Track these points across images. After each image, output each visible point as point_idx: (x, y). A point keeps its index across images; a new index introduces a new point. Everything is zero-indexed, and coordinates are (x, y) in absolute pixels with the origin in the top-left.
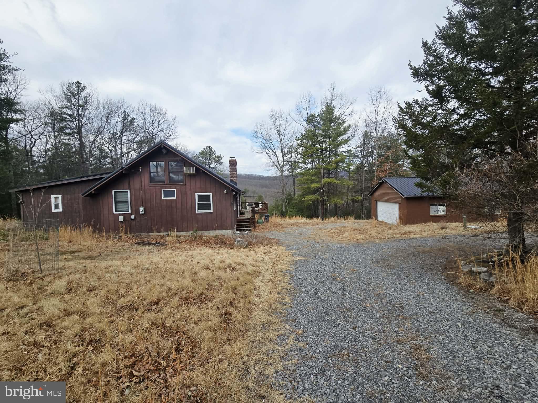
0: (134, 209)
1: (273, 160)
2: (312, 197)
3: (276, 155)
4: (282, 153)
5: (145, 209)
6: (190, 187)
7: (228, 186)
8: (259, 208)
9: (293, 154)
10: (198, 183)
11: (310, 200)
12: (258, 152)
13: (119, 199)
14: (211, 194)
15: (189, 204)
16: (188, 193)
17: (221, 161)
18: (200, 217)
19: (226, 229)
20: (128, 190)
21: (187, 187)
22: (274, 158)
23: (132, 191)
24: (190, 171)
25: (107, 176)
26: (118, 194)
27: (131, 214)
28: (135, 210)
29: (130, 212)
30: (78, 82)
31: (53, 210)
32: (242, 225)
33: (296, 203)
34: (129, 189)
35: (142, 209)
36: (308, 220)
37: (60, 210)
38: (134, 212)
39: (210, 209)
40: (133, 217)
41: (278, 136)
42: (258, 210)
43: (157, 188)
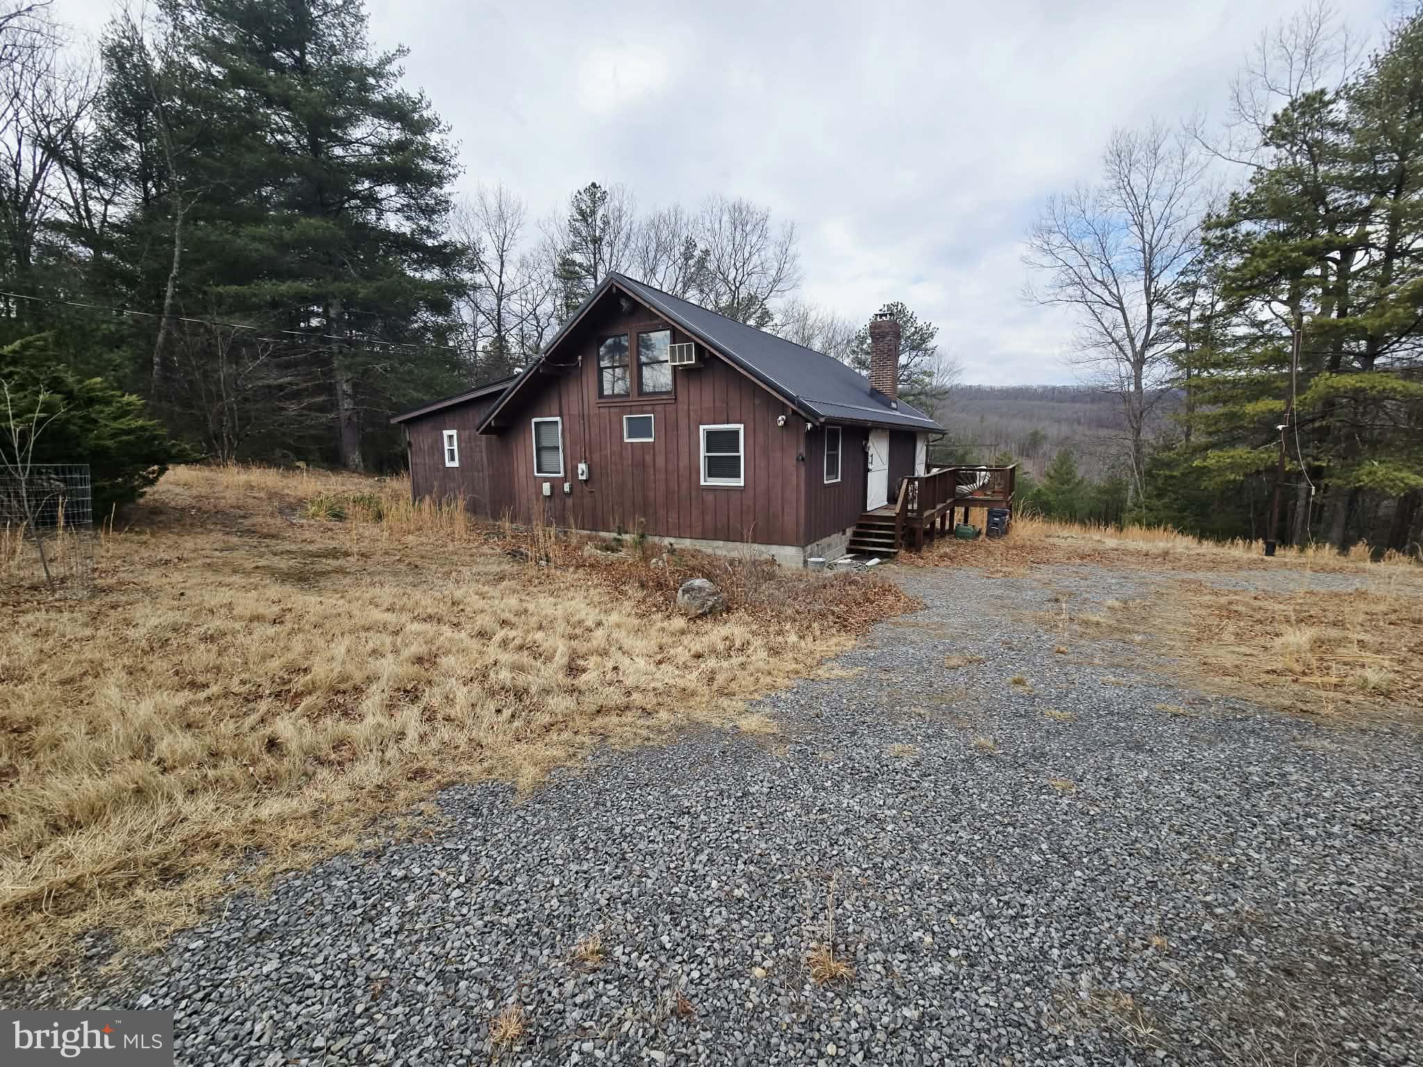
0: (569, 467)
1: (1106, 325)
2: (1241, 452)
3: (1121, 304)
4: (1147, 290)
5: (589, 468)
6: (686, 407)
7: (781, 398)
8: (979, 483)
9: (1200, 292)
10: (704, 395)
11: (1233, 467)
12: (1049, 299)
13: (545, 443)
14: (742, 426)
15: (684, 462)
16: (683, 423)
17: (931, 344)
18: (710, 498)
19: (783, 542)
20: (558, 419)
21: (680, 406)
22: (1110, 315)
23: (566, 418)
24: (681, 359)
25: (510, 385)
26: (543, 429)
27: (565, 479)
28: (571, 471)
29: (562, 474)
30: (594, 185)
31: (448, 464)
32: (870, 535)
33: (1172, 477)
34: (561, 415)
35: (582, 467)
36: (1208, 548)
37: (456, 464)
38: (569, 475)
39: (739, 476)
40: (567, 487)
41: (1135, 229)
42: (971, 493)
43: (612, 410)
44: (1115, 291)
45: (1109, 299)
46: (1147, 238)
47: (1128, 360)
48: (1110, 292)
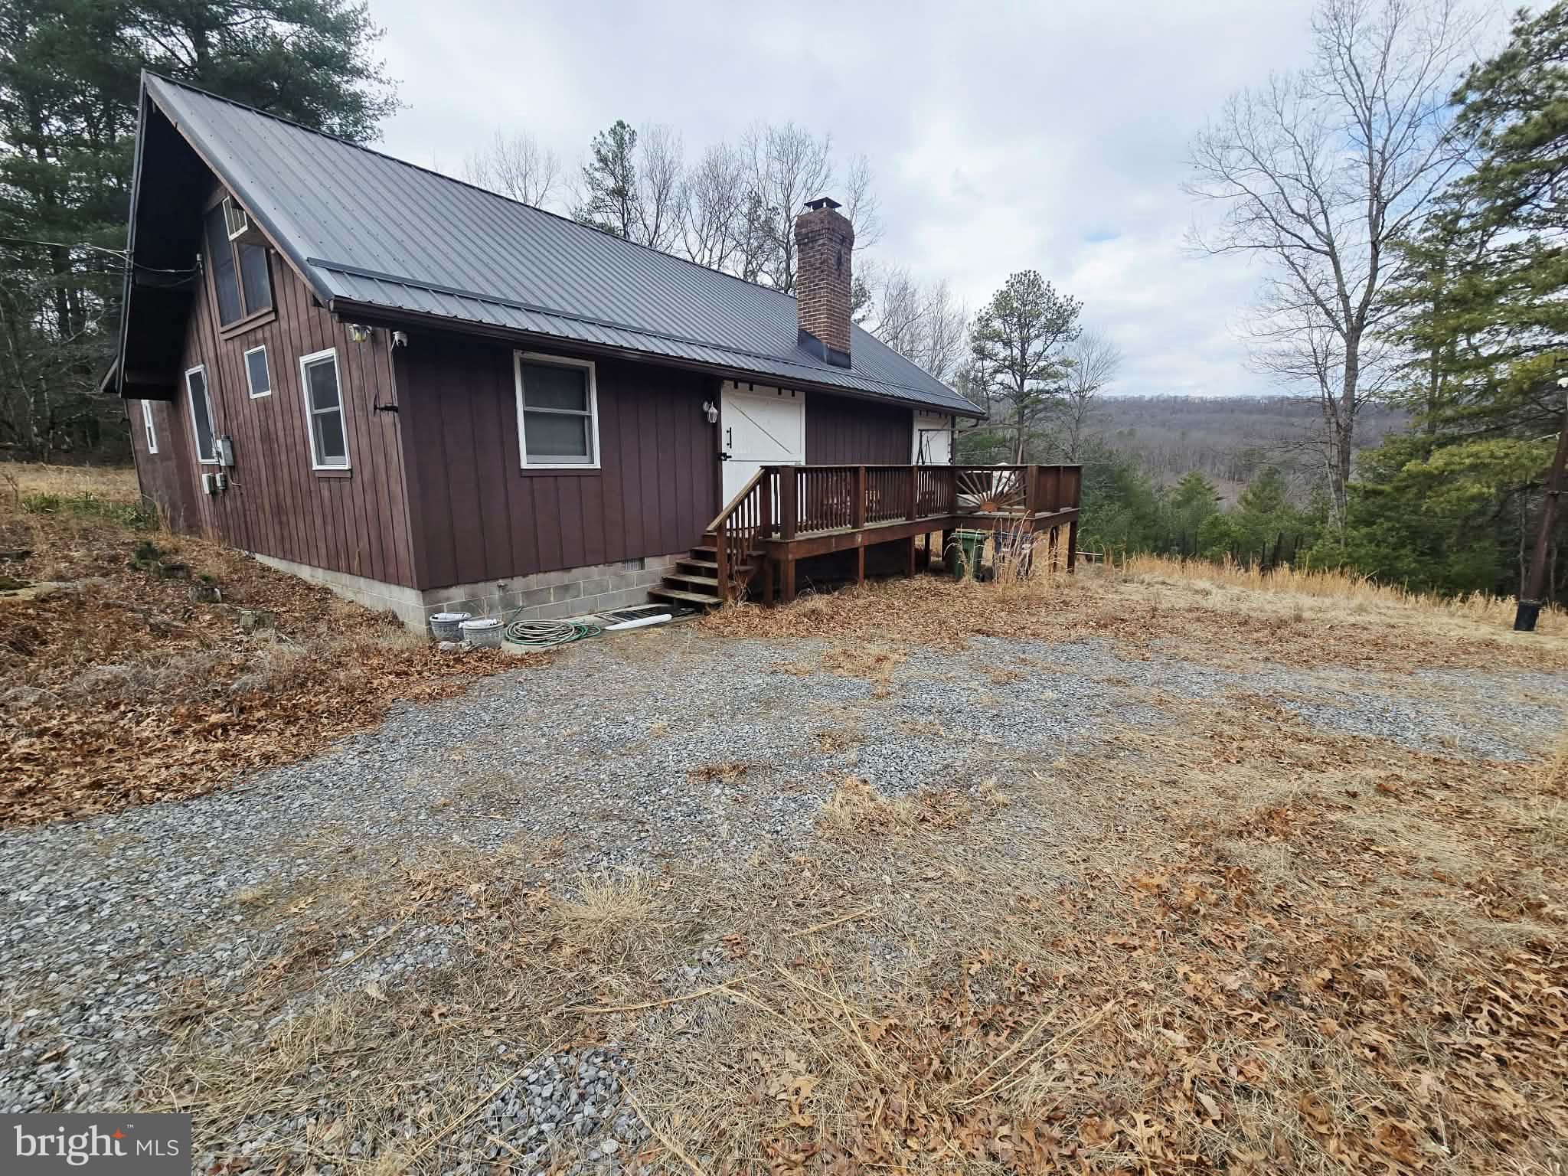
1: (1310, 281)
3: (1330, 244)
4: (1373, 224)
5: (233, 447)
6: (287, 325)
14: (334, 353)
19: (400, 580)
20: (202, 367)
21: (282, 325)
23: (207, 364)
31: (151, 450)
34: (203, 361)
37: (155, 450)
39: (345, 451)
40: (218, 480)
41: (1359, 130)
43: (235, 343)
44: (1323, 228)
45: (1315, 242)
46: (1378, 144)
47: (1339, 329)
48: (1317, 232)
